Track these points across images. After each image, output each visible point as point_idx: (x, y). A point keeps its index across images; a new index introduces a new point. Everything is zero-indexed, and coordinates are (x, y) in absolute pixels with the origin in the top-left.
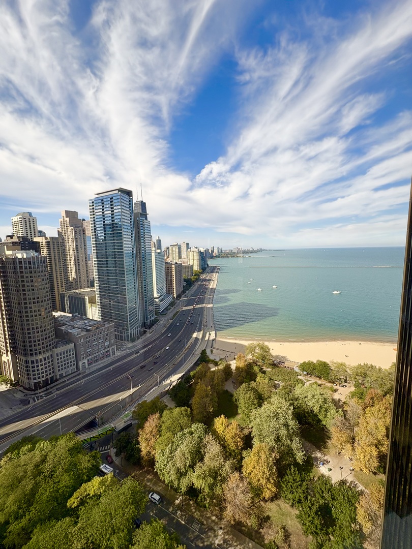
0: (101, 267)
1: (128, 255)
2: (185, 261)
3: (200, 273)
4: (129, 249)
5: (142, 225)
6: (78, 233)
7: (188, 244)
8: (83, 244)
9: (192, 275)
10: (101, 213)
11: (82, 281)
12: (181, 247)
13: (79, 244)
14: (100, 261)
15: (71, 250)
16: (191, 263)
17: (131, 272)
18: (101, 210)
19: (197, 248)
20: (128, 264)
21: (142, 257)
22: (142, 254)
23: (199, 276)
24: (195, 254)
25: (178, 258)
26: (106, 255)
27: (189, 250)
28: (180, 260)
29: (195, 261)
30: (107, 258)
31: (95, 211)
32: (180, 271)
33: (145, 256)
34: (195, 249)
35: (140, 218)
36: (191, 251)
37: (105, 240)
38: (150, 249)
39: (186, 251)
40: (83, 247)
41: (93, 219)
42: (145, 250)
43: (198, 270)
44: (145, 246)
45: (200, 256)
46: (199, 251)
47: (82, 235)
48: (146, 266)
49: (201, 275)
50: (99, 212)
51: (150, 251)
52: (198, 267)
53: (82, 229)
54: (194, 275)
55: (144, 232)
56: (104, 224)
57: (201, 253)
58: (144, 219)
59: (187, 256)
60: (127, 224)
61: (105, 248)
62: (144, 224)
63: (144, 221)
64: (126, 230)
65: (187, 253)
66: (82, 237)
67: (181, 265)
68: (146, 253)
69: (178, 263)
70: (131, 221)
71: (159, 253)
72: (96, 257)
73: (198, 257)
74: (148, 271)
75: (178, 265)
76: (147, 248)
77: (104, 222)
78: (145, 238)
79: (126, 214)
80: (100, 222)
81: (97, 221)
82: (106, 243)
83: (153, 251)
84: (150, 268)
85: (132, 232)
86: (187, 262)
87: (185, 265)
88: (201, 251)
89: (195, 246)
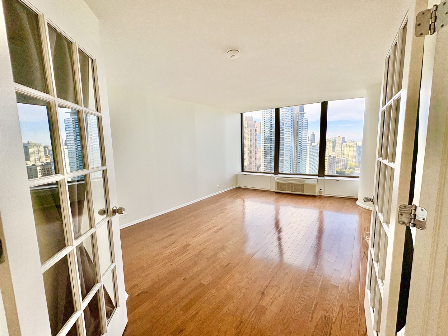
0: (266, 156)
1: (287, 147)
3: (355, 166)
4: (289, 142)
5: (300, 123)
6: (252, 132)
8: (255, 140)
9: (346, 168)
10: (270, 116)
11: (252, 166)
12: (335, 141)
13: (252, 139)
14: (266, 152)
15: (247, 144)
16: (346, 157)
18: (270, 114)
19: (354, 141)
20: (287, 155)
21: (299, 149)
22: (299, 147)
23: (354, 169)
24: (351, 148)
25: (331, 151)
26: (271, 147)
27: (344, 144)
28: (333, 153)
29: (351, 155)
30: (271, 150)
31: (266, 115)
32: (333, 163)
33: (301, 148)
34: (352, 143)
35: (300, 117)
36: (346, 145)
37: (271, 136)
38: (306, 142)
39: (341, 144)
40: (255, 142)
41: (264, 121)
42: (301, 143)
43: (354, 163)
44: (302, 140)
45: (358, 149)
46: (356, 145)
47: (255, 133)
48: (301, 157)
49: (357, 169)
50: (268, 115)
51: (306, 144)
52: (354, 161)
53: (255, 129)
54: (348, 168)
55: (302, 128)
56: (271, 124)
57: (359, 147)
58: (302, 117)
59: (342, 149)
60: (288, 123)
61: (270, 142)
62: (302, 121)
63: (302, 119)
64: (288, 128)
65: (342, 147)
66: (255, 135)
67: (334, 158)
68: (302, 146)
69: (331, 156)
70: (292, 120)
71: (313, 146)
72: (264, 149)
73: (355, 150)
74: (302, 161)
75: (331, 158)
76: (304, 141)
77: (271, 122)
78: (302, 134)
79: (288, 115)
80: (268, 123)
81: (266, 122)
82: (271, 139)
83: (308, 145)
84: (304, 159)
85: (292, 129)
86: (341, 155)
87: (339, 158)
88: (358, 145)
89: (353, 140)
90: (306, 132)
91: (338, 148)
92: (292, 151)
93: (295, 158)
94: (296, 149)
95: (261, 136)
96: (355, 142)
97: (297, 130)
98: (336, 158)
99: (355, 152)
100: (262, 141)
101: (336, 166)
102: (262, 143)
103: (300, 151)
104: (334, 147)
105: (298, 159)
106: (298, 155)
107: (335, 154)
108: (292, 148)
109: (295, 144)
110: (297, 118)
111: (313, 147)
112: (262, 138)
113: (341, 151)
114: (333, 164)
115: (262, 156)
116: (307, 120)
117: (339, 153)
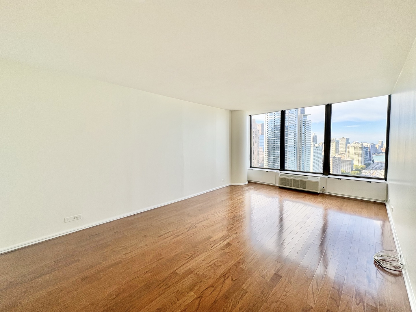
0: (269, 156)
1: (291, 148)
2: (343, 155)
3: (362, 168)
4: (292, 143)
5: (304, 125)
6: (255, 133)
7: (348, 139)
9: (352, 170)
10: (273, 118)
12: (339, 142)
14: (269, 152)
16: (351, 158)
17: (292, 162)
18: (273, 116)
19: (359, 143)
21: (302, 150)
22: (302, 148)
23: (360, 171)
24: (357, 150)
25: (335, 152)
26: (274, 148)
27: (349, 145)
29: (356, 156)
30: (274, 150)
32: (338, 164)
33: (305, 149)
34: (357, 144)
35: (303, 119)
36: (351, 146)
37: (274, 137)
38: (310, 143)
39: (345, 145)
40: (257, 142)
41: (267, 123)
42: (305, 144)
43: (360, 165)
44: (305, 141)
45: (364, 151)
46: (362, 146)
47: (257, 134)
48: (305, 158)
49: (363, 170)
50: (271, 117)
51: (309, 145)
52: (360, 163)
53: (257, 130)
54: (354, 169)
55: (305, 129)
56: (274, 125)
57: (365, 148)
58: (306, 119)
59: (346, 150)
60: (291, 124)
61: (273, 143)
62: (306, 123)
63: (306, 121)
64: (291, 129)
65: (346, 147)
66: (257, 136)
67: (339, 159)
68: (305, 147)
69: (336, 157)
70: (295, 121)
71: (316, 147)
72: (267, 149)
73: (360, 151)
74: (306, 162)
75: (336, 159)
76: (307, 142)
77: (274, 124)
78: (306, 135)
79: (291, 117)
80: (272, 125)
81: (269, 124)
82: (274, 139)
83: (311, 146)
84: (308, 160)
85: (295, 131)
86: (345, 157)
87: (343, 159)
88: (364, 146)
89: (357, 142)
90: (310, 133)
91: (342, 149)
92: (295, 151)
93: (299, 158)
94: (299, 150)
95: (265, 137)
96: (361, 144)
97: (301, 131)
98: (341, 159)
99: (360, 153)
100: (265, 142)
101: (341, 167)
102: (265, 143)
103: (303, 152)
104: (337, 147)
105: (302, 160)
106: (302, 156)
107: (338, 155)
108: (295, 149)
109: (298, 144)
110: (301, 119)
111: (317, 149)
112: (265, 139)
113: (346, 152)
114: (337, 166)
115: (265, 156)
116: (310, 121)
117: (344, 154)
